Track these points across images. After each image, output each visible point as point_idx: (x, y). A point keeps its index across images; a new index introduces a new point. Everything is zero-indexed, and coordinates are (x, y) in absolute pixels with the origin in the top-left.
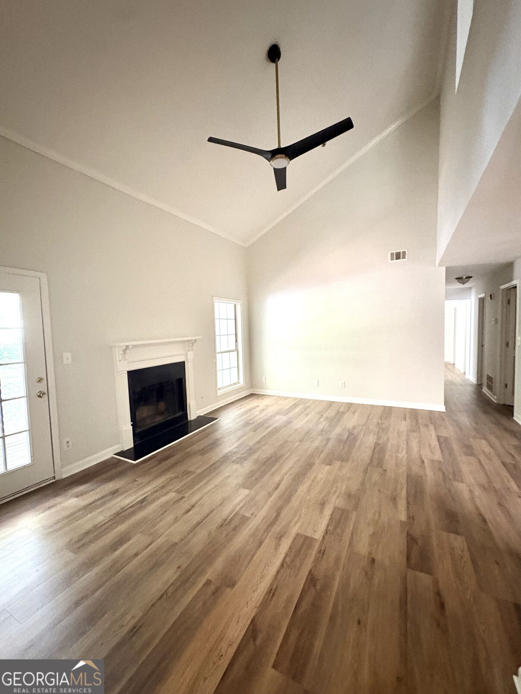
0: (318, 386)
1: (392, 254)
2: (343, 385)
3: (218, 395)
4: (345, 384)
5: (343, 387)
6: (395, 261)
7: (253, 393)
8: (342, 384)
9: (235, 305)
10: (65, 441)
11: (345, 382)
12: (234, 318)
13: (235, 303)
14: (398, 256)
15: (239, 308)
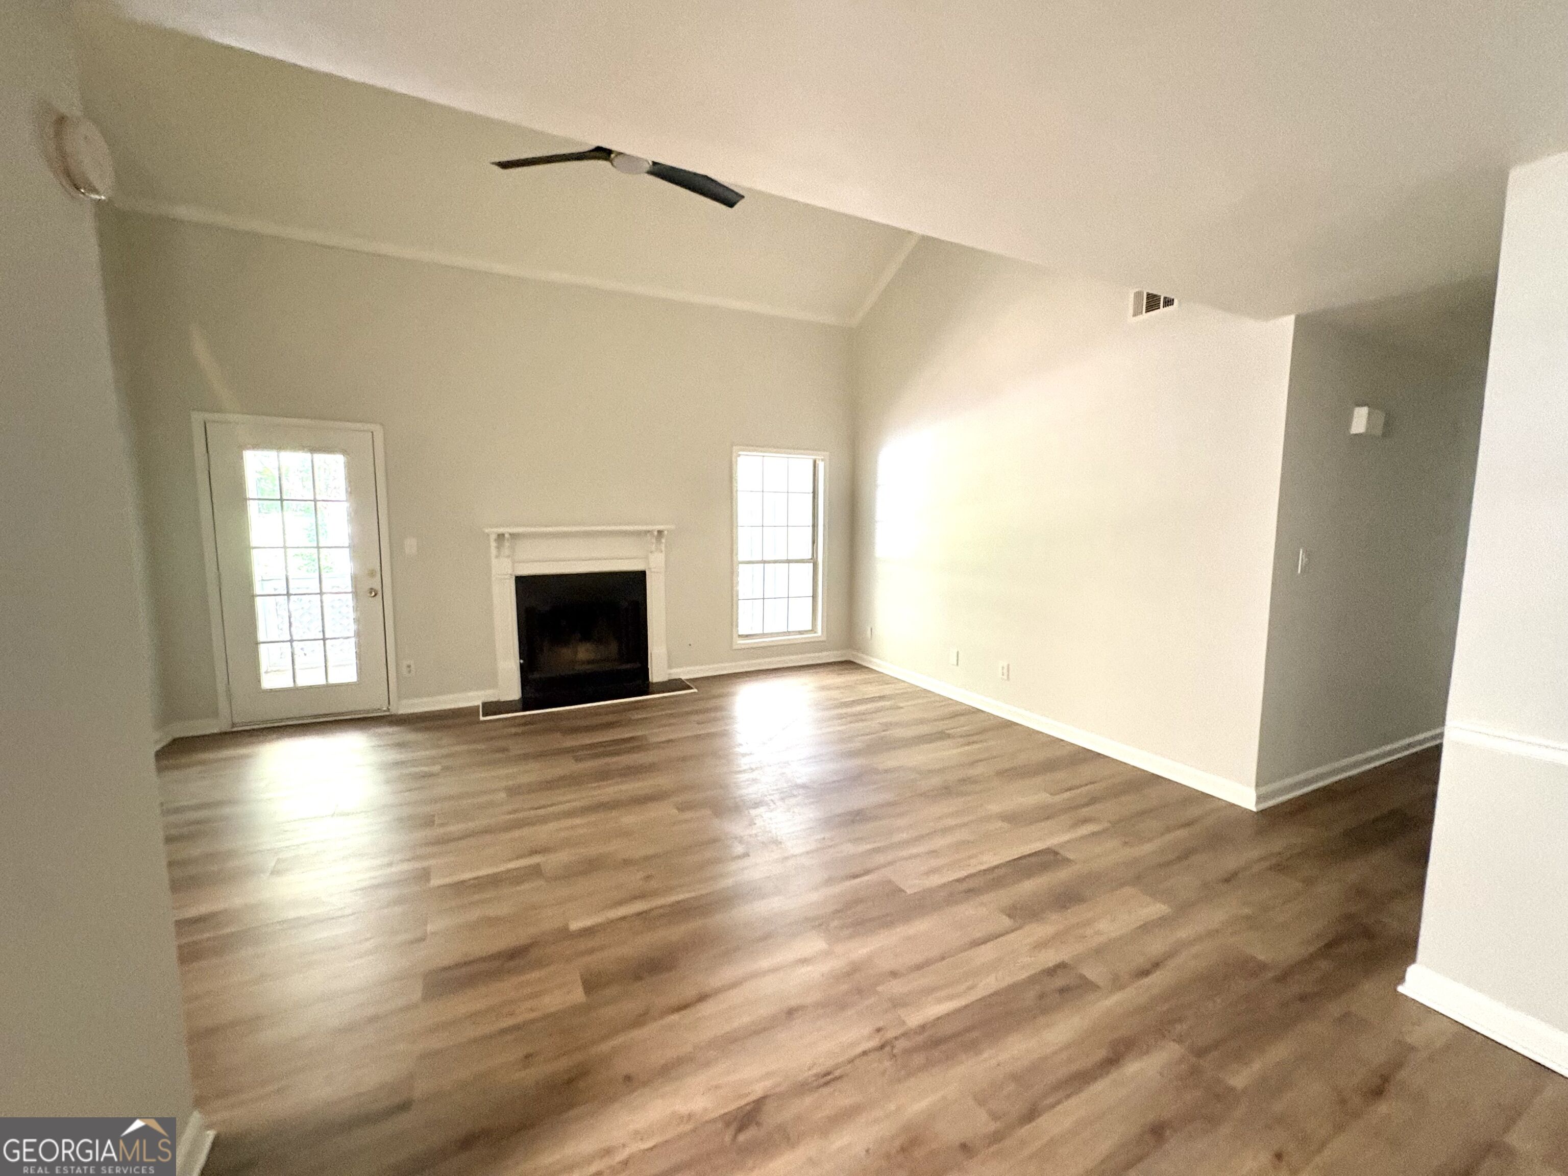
0: (957, 664)
1: (1138, 295)
2: (1005, 671)
3: (735, 647)
4: (1008, 671)
5: (1005, 677)
6: (1146, 316)
7: (852, 659)
8: (1003, 668)
9: (815, 462)
10: (405, 663)
11: (1008, 665)
12: (811, 490)
13: (814, 457)
14: (1153, 302)
15: (821, 466)
